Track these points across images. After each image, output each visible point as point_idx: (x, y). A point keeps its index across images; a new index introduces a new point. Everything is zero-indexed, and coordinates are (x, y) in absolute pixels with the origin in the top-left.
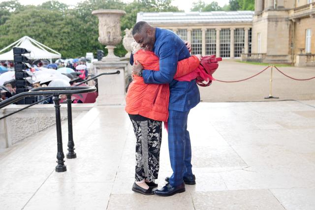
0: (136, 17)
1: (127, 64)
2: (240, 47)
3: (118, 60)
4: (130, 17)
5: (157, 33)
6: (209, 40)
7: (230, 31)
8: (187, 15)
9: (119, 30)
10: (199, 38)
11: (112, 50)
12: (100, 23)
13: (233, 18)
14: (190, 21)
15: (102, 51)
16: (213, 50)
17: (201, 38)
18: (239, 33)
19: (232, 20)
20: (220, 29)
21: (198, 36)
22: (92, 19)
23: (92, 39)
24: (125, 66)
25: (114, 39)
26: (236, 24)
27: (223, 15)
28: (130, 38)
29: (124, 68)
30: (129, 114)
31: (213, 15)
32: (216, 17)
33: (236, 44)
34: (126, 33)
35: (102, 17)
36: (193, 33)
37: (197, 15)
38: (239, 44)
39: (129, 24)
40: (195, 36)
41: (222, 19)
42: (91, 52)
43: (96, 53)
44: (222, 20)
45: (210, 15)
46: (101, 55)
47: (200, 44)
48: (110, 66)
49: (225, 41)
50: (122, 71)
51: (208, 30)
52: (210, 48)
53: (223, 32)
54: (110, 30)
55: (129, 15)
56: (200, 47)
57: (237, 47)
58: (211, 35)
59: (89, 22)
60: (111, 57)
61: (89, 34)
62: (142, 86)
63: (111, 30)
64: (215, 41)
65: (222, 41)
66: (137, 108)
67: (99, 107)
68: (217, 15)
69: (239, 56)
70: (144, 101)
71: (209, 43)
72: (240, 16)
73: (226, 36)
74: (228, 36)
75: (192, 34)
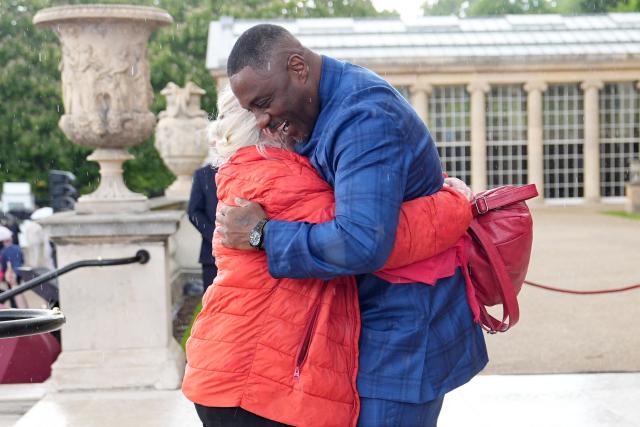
0: (203, 39)
1: (178, 224)
2: (622, 155)
3: (141, 207)
4: (181, 37)
5: (329, 77)
6: (500, 128)
7: (581, 92)
8: (409, 31)
9: (143, 86)
10: (458, 120)
11: (118, 170)
12: (66, 61)
13: (592, 43)
14: (422, 53)
15: (71, 176)
16: (515, 167)
17: (468, 121)
18: (617, 103)
19: (591, 50)
20: (544, 88)
21: (453, 115)
22: (26, 49)
23: (28, 126)
24: (169, 229)
25: (123, 122)
26: (605, 65)
27: (554, 29)
28: (182, 122)
29: (164, 239)
30: (199, 407)
31: (515, 30)
32: (527, 38)
33: (608, 146)
34: (169, 99)
35: (75, 34)
36: (434, 101)
37: (449, 30)
38: (617, 146)
39: (174, 69)
40: (443, 115)
41: (550, 44)
42: (22, 179)
43: (42, 183)
44: (549, 51)
45: (500, 31)
46: (66, 190)
47: (463, 144)
48: (109, 231)
49: (562, 134)
50: (156, 251)
51: (495, 90)
52: (505, 160)
53: (557, 98)
54: (108, 87)
55: (177, 31)
56: (463, 159)
57: (613, 155)
58: (505, 110)
59: (14, 57)
60: (111, 196)
61: (15, 110)
62: (251, 294)
63: (111, 86)
64: (525, 134)
65: (552, 134)
66: (232, 380)
67: (64, 397)
68: (528, 30)
69: (618, 192)
70: (259, 355)
71: (500, 143)
72: (622, 36)
73: (566, 113)
74: (576, 112)
75: (430, 106)
